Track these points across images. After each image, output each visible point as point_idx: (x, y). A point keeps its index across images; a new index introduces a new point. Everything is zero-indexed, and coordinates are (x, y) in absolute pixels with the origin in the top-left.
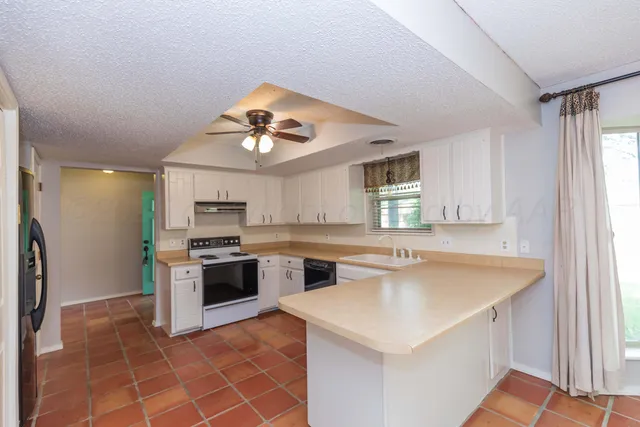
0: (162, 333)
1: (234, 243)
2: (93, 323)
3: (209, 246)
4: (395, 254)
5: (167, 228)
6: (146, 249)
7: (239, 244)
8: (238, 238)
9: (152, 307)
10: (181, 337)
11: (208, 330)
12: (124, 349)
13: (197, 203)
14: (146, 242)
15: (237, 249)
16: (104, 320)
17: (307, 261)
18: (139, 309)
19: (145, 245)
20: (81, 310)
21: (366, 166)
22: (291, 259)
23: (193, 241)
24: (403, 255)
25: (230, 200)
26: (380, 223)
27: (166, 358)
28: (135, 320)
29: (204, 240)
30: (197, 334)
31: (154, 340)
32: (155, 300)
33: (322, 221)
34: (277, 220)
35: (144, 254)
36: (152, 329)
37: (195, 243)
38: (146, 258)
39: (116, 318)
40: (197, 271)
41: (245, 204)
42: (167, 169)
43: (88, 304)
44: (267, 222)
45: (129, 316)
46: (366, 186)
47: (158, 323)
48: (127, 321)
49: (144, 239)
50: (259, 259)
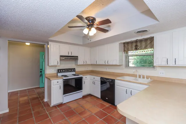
0: (47, 105)
1: (73, 71)
2: (21, 99)
3: (65, 72)
4: (138, 77)
5: (50, 65)
6: (41, 72)
7: (75, 71)
8: (75, 69)
9: (44, 93)
10: (55, 107)
11: (65, 103)
12: (33, 112)
13: (61, 56)
14: (41, 69)
15: (74, 73)
16: (26, 98)
17: (101, 78)
18: (39, 94)
19: (41, 70)
20: (18, 94)
21: (124, 43)
22: (95, 77)
23: (59, 70)
24: (142, 78)
25: (73, 55)
26: (129, 65)
27: (50, 118)
28: (37, 98)
29: (63, 70)
30: (61, 105)
31: (44, 108)
32: (44, 90)
33: (107, 64)
34: (89, 63)
35: (40, 73)
36: (43, 102)
37: (60, 71)
38: (41, 75)
39: (30, 97)
40: (61, 82)
41: (77, 57)
42: (50, 43)
43: (20, 91)
44: (85, 63)
45: (35, 96)
46: (124, 51)
47: (46, 100)
48: (34, 99)
49: (41, 68)
50: (83, 77)
